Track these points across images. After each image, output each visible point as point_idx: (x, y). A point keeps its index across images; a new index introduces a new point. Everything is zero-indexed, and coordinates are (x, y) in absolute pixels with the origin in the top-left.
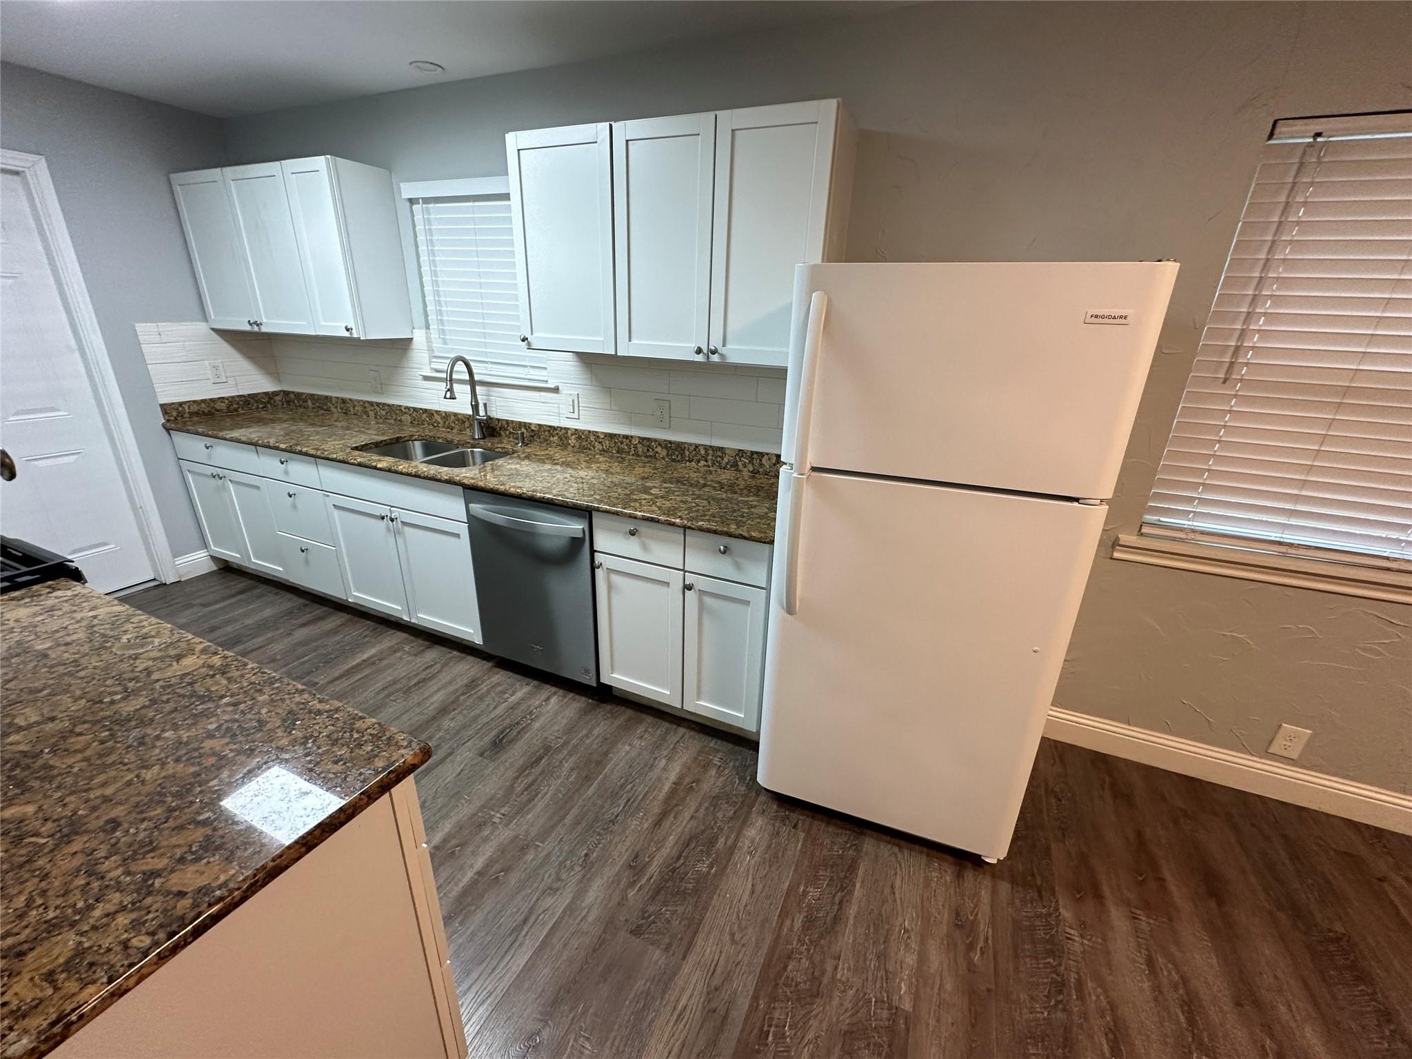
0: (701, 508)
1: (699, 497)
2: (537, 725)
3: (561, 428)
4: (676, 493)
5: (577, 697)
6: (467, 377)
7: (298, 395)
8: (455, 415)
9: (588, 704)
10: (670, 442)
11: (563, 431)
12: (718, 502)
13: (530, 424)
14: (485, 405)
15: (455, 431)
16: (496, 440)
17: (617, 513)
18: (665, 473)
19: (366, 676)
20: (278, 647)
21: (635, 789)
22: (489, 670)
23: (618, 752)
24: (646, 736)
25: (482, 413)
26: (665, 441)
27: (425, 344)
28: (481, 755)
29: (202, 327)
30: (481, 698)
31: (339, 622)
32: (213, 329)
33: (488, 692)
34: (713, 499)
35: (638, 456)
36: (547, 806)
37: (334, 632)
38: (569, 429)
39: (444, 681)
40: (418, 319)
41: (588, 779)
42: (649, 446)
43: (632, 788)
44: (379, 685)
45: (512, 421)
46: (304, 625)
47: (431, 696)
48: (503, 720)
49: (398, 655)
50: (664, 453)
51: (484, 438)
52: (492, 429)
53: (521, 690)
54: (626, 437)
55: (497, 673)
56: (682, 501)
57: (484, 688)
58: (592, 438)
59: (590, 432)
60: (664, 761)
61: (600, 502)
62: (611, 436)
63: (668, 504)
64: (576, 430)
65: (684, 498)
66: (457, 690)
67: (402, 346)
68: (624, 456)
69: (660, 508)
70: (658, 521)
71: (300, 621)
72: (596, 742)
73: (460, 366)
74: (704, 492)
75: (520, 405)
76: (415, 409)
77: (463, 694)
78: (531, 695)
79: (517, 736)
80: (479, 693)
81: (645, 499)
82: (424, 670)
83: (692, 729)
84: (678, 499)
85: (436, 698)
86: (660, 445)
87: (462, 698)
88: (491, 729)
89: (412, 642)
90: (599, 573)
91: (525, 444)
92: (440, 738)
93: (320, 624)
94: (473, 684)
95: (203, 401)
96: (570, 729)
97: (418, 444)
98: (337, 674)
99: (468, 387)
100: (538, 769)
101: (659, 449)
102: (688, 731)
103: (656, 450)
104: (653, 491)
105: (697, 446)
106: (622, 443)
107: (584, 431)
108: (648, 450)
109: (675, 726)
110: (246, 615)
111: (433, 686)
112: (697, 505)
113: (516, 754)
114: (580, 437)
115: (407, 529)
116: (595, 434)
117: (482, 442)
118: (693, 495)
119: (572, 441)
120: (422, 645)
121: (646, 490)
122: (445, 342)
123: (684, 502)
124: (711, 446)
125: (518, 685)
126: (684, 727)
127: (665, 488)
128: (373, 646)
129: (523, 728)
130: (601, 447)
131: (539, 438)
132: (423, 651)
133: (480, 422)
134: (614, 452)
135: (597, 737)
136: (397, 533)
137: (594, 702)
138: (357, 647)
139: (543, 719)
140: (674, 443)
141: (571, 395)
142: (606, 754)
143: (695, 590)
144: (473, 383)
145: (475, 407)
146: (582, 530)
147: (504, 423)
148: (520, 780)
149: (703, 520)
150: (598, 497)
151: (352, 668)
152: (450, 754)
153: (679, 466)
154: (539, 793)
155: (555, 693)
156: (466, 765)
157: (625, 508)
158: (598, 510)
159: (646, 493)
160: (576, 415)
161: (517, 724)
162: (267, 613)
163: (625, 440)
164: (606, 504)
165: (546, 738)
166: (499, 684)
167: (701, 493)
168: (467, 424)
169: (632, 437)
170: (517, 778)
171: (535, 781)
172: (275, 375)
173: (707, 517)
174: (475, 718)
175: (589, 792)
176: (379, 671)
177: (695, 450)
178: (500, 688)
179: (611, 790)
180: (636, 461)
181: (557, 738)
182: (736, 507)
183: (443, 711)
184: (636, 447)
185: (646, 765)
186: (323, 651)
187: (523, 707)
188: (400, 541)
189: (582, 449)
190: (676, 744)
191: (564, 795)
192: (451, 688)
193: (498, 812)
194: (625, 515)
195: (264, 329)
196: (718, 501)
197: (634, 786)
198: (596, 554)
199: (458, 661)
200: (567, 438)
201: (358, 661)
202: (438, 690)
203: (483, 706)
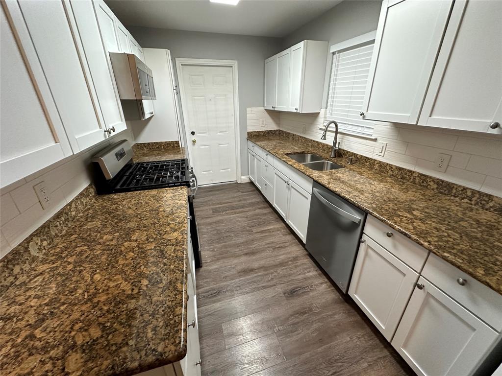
0: (451, 240)
1: (453, 229)
2: (311, 294)
3: (372, 159)
4: (433, 220)
5: (335, 291)
6: (335, 130)
7: (283, 131)
8: (327, 145)
9: (339, 298)
10: (442, 181)
11: (373, 161)
12: (470, 239)
13: (357, 154)
14: (339, 143)
15: (325, 152)
16: (340, 159)
17: (382, 221)
18: (430, 200)
19: (266, 236)
20: (250, 213)
21: (342, 368)
22: (305, 255)
23: (342, 338)
24: (362, 339)
25: (337, 146)
26: (438, 179)
27: (323, 115)
28: (284, 294)
29: (262, 109)
30: (296, 267)
31: (268, 211)
32: (265, 109)
33: (300, 265)
34: (467, 235)
35: (415, 184)
36: (297, 341)
37: (265, 214)
38: (376, 160)
39: (287, 251)
40: (324, 105)
41: (321, 341)
42: (425, 180)
43: (341, 366)
44: (267, 242)
45: (349, 152)
46: (260, 208)
47: (280, 255)
48: (300, 282)
49: (278, 232)
50: (435, 186)
51: (335, 157)
52: (340, 154)
53: (313, 272)
54: (410, 171)
55: (307, 258)
56: (436, 228)
57: (299, 262)
58: (388, 168)
59: (387, 164)
60: (365, 365)
61: (375, 209)
62: (400, 169)
63: (423, 227)
64: (380, 162)
65: (439, 226)
66: (289, 258)
67: (315, 116)
68: (404, 181)
69: (415, 228)
70: (410, 237)
71: (259, 207)
72: (334, 322)
73: (333, 125)
74: (460, 225)
75: (356, 145)
76: (314, 141)
77: (291, 261)
78: (316, 277)
79: (301, 294)
80: (296, 264)
81: (406, 217)
82: (283, 243)
83: (393, 356)
84: (434, 225)
85: (281, 257)
86: (433, 181)
87: (290, 262)
88: (293, 284)
89: (285, 229)
90: (362, 246)
91: (352, 164)
92: (275, 275)
93: (264, 210)
94: (295, 259)
95: (258, 132)
96: (325, 307)
97: (309, 155)
98: (259, 231)
99: (334, 134)
100: (302, 318)
101: (432, 183)
102: (390, 356)
103: (429, 183)
104: (415, 213)
105: (465, 189)
106: (406, 174)
107: (385, 163)
108: (423, 182)
109: (383, 346)
110: (249, 199)
111: (283, 251)
112: (449, 236)
113: (297, 303)
114: (381, 166)
115: (292, 189)
116: (391, 166)
117: (333, 159)
118: (448, 225)
119: (376, 167)
120: (287, 232)
121: (410, 210)
122: (331, 114)
123: (438, 230)
124: (479, 192)
125: (312, 269)
126: (388, 350)
127: (426, 212)
128: (273, 225)
129: (305, 292)
130: (391, 173)
131: (360, 162)
132: (287, 234)
133: (335, 150)
134: (399, 177)
135: (335, 321)
136: (289, 189)
137: (342, 299)
138: (269, 223)
139: (315, 292)
140: (446, 182)
141: (383, 143)
142: (336, 334)
143: (424, 290)
144: (337, 132)
145: (335, 144)
146: (359, 220)
147: (346, 152)
148: (292, 317)
149: (449, 252)
150: (374, 206)
151: (264, 230)
152: (275, 285)
153: (444, 198)
154: (297, 331)
155: (326, 283)
156: (277, 294)
157: (389, 220)
158: (371, 214)
159: (409, 212)
160: (382, 154)
161: (304, 288)
162: (253, 201)
163: (408, 173)
164: (377, 212)
165: (312, 304)
166: (305, 264)
167: (457, 225)
168: (330, 150)
169: (414, 172)
170: (292, 315)
171: (298, 323)
172: (278, 124)
173: (455, 251)
174: (290, 275)
175: (318, 350)
176: (271, 236)
177: (462, 190)
178: (305, 266)
179: (329, 357)
180: (412, 187)
181: (317, 307)
182: (489, 251)
183: (282, 264)
184: (414, 178)
185: (354, 358)
186: (260, 220)
187: (310, 281)
188: (289, 192)
189: (380, 172)
190: (379, 358)
191: (306, 341)
192: (289, 256)
193: (278, 326)
194: (387, 224)
195: (276, 109)
196: (472, 238)
197: (342, 366)
198: (363, 234)
199: (296, 245)
200: (374, 165)
201: (266, 229)
202: (283, 254)
203: (295, 271)
